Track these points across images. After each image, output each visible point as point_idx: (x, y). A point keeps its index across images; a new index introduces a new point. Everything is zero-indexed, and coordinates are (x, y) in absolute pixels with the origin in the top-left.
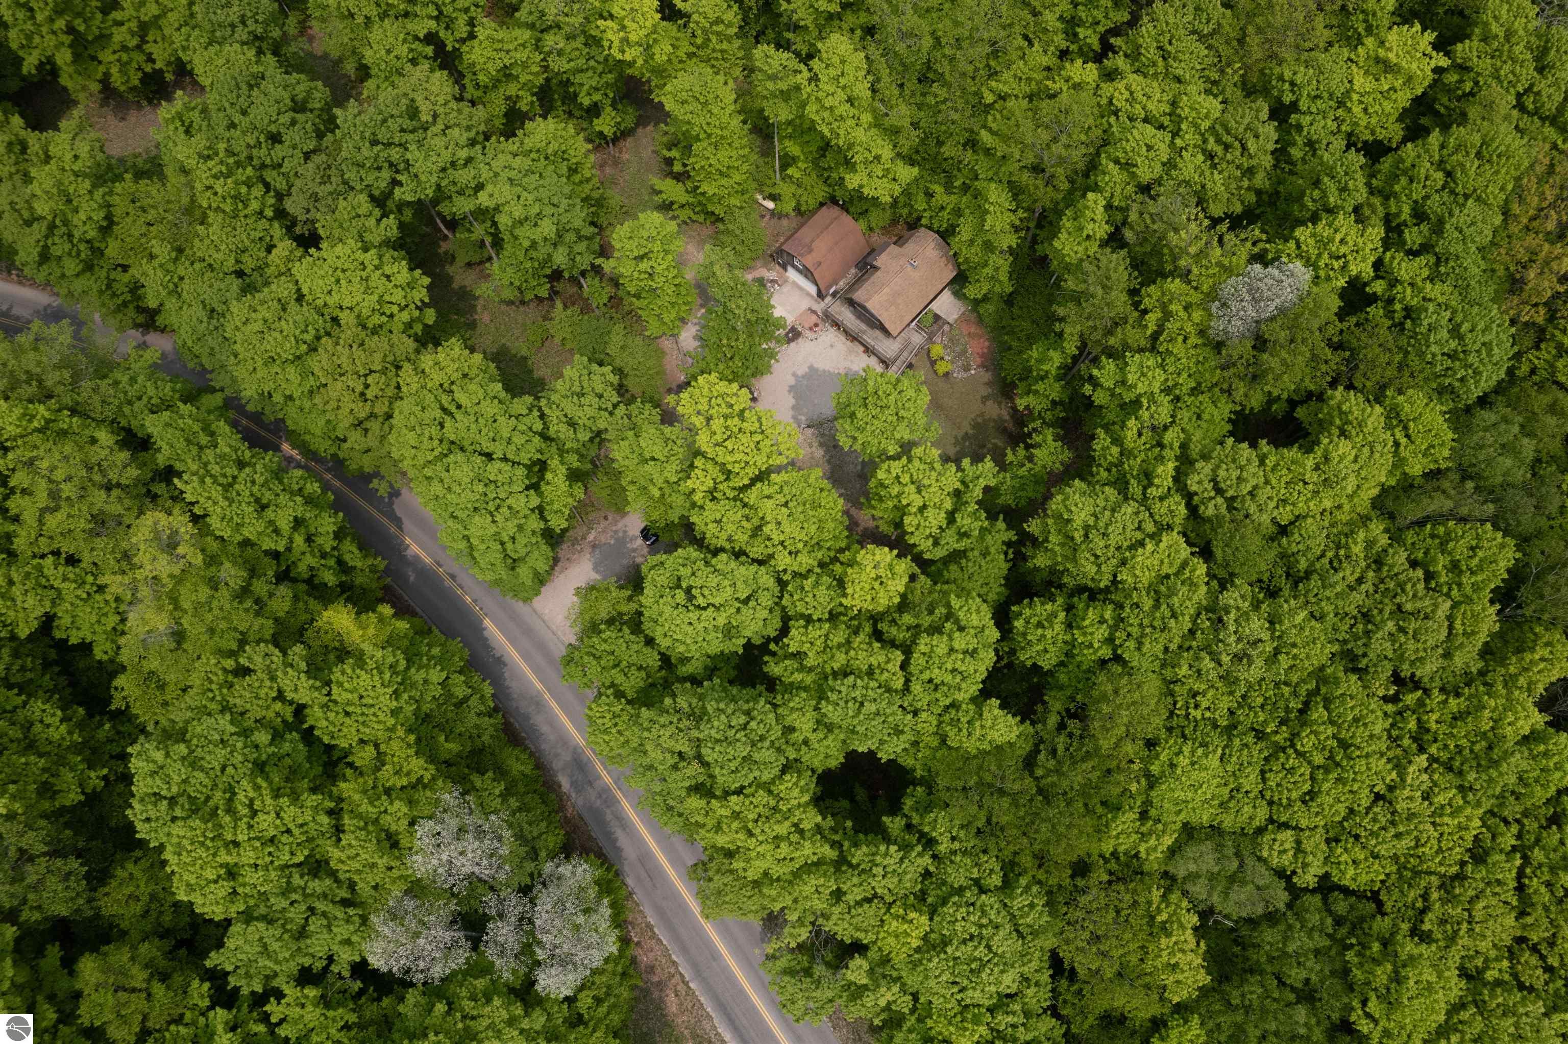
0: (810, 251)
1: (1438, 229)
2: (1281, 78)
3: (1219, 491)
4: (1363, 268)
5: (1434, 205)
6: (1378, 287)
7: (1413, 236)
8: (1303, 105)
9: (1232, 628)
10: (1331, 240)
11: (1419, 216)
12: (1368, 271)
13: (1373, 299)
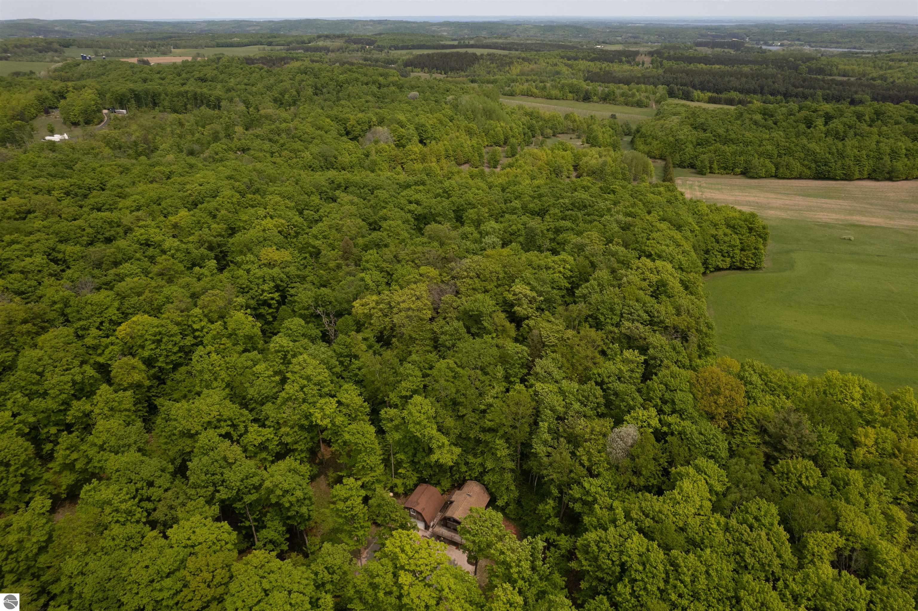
0: (418, 504)
1: (673, 402)
2: (594, 374)
3: (647, 516)
4: (655, 422)
5: (667, 396)
6: (665, 429)
7: (667, 408)
8: (606, 380)
9: (682, 564)
10: (638, 416)
11: (665, 402)
12: (659, 426)
13: (665, 434)
